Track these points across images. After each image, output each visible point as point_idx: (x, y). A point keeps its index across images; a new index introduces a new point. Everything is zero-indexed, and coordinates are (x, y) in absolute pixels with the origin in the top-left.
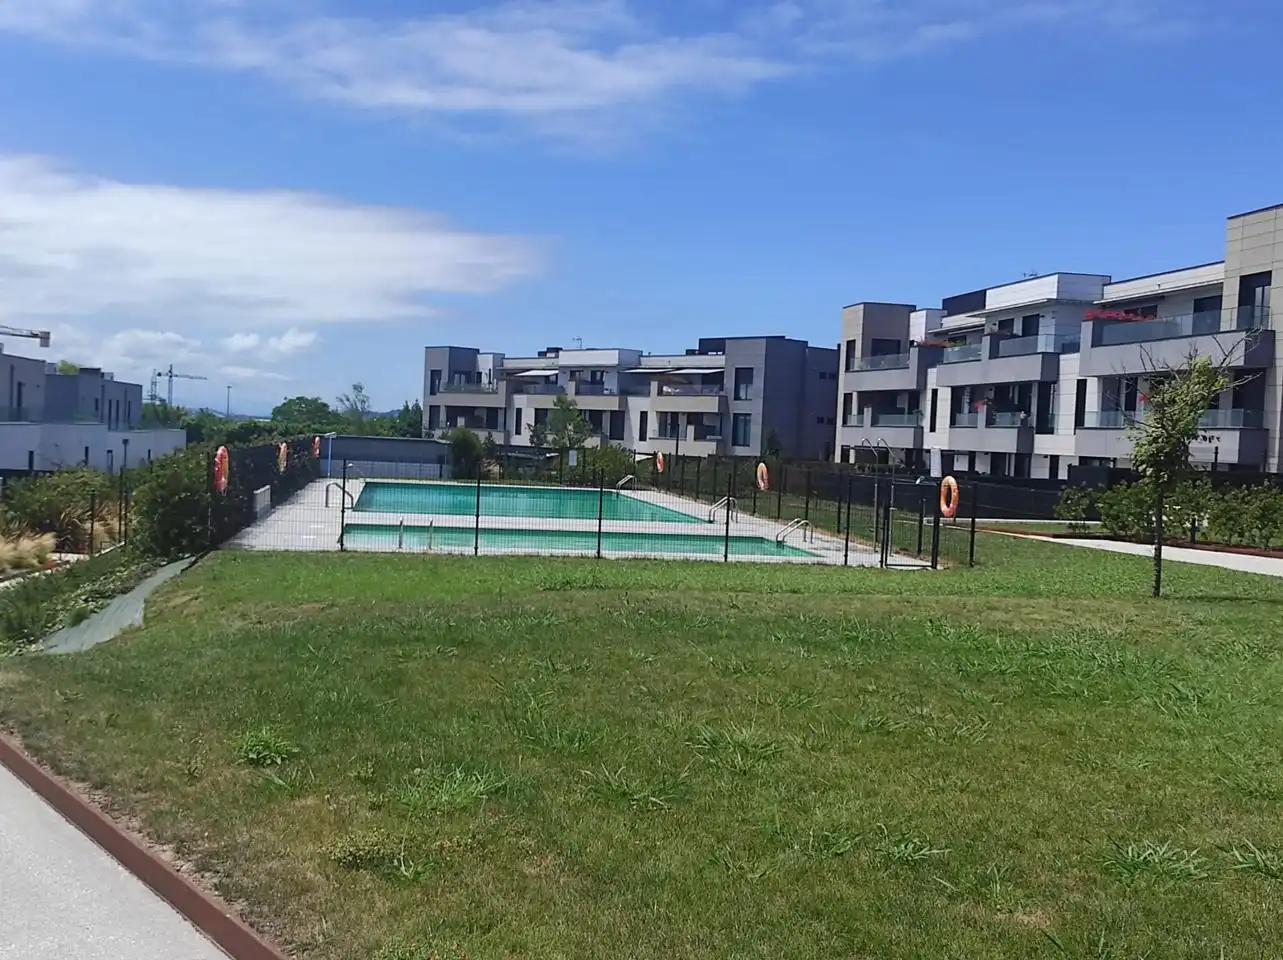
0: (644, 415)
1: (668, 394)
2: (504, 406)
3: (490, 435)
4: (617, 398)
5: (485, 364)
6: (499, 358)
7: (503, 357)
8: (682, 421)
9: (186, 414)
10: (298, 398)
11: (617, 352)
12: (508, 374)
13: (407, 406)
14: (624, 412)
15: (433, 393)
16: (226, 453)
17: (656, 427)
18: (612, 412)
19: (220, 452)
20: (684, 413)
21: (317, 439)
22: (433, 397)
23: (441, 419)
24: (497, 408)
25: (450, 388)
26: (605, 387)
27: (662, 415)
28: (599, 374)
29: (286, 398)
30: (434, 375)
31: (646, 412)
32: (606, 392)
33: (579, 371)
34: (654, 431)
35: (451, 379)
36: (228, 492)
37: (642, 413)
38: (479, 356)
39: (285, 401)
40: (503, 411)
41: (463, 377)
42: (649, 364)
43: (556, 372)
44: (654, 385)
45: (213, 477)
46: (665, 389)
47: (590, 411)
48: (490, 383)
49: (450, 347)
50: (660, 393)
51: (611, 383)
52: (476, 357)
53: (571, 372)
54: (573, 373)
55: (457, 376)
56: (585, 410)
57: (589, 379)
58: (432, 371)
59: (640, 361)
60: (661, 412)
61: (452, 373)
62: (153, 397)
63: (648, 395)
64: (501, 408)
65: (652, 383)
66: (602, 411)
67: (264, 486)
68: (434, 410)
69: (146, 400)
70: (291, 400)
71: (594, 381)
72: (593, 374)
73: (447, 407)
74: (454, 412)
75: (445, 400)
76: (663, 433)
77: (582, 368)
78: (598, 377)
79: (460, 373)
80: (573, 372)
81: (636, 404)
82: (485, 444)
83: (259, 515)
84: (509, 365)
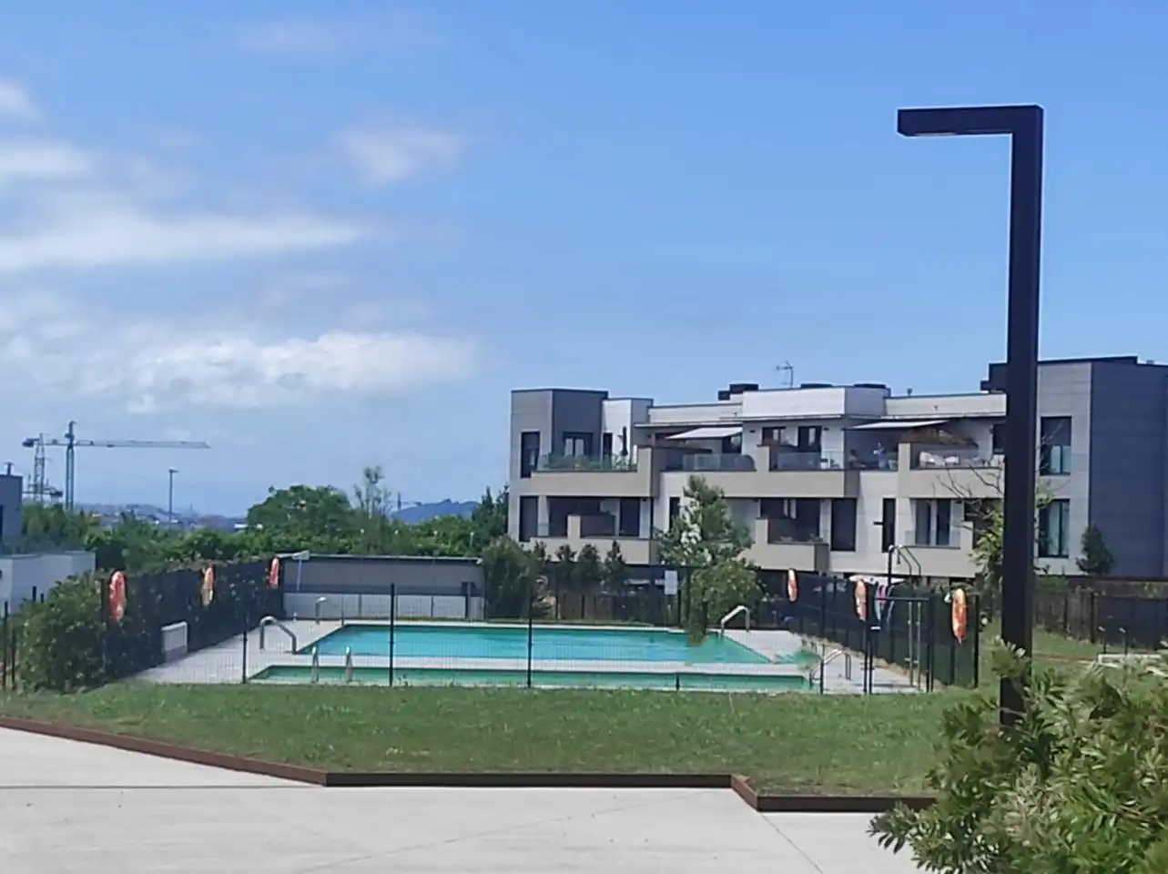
0: (889, 505)
1: (930, 466)
2: (648, 495)
3: (616, 547)
4: (842, 474)
5: (617, 418)
6: (643, 406)
7: (650, 404)
8: (956, 515)
9: (96, 524)
10: (294, 489)
11: (843, 390)
12: (658, 436)
13: (489, 498)
14: (855, 500)
15: (525, 473)
16: (122, 580)
17: (911, 526)
18: (834, 500)
19: (115, 578)
20: (959, 501)
21: (275, 562)
22: (525, 480)
23: (540, 521)
24: (638, 499)
25: (558, 463)
26: (823, 456)
27: (922, 505)
28: (812, 431)
29: (271, 489)
30: (528, 442)
31: (893, 500)
32: (823, 465)
33: (779, 428)
34: (907, 532)
35: (557, 448)
36: (126, 625)
37: (886, 501)
38: (606, 403)
39: (271, 495)
40: (649, 502)
41: (580, 443)
42: (902, 412)
43: (739, 430)
44: (904, 450)
45: (107, 605)
46: (924, 457)
47: (798, 500)
48: (624, 453)
49: (554, 390)
50: (915, 464)
51: (833, 448)
52: (601, 406)
53: (765, 429)
54: (767, 433)
55: (569, 441)
56: (789, 499)
57: (796, 444)
58: (524, 435)
59: (885, 406)
60: (917, 499)
61: (561, 436)
62: (39, 488)
63: (896, 468)
64: (645, 499)
65: (901, 447)
66: (818, 500)
67: (179, 621)
68: (528, 503)
69: (27, 496)
70: (279, 492)
71: (803, 446)
72: (803, 433)
73: (549, 498)
74: (562, 507)
75: (547, 485)
76: (922, 537)
77: (782, 423)
78: (812, 438)
79: (575, 436)
80: (768, 429)
81: (876, 486)
82: (607, 563)
83: (168, 657)
84: (659, 418)
